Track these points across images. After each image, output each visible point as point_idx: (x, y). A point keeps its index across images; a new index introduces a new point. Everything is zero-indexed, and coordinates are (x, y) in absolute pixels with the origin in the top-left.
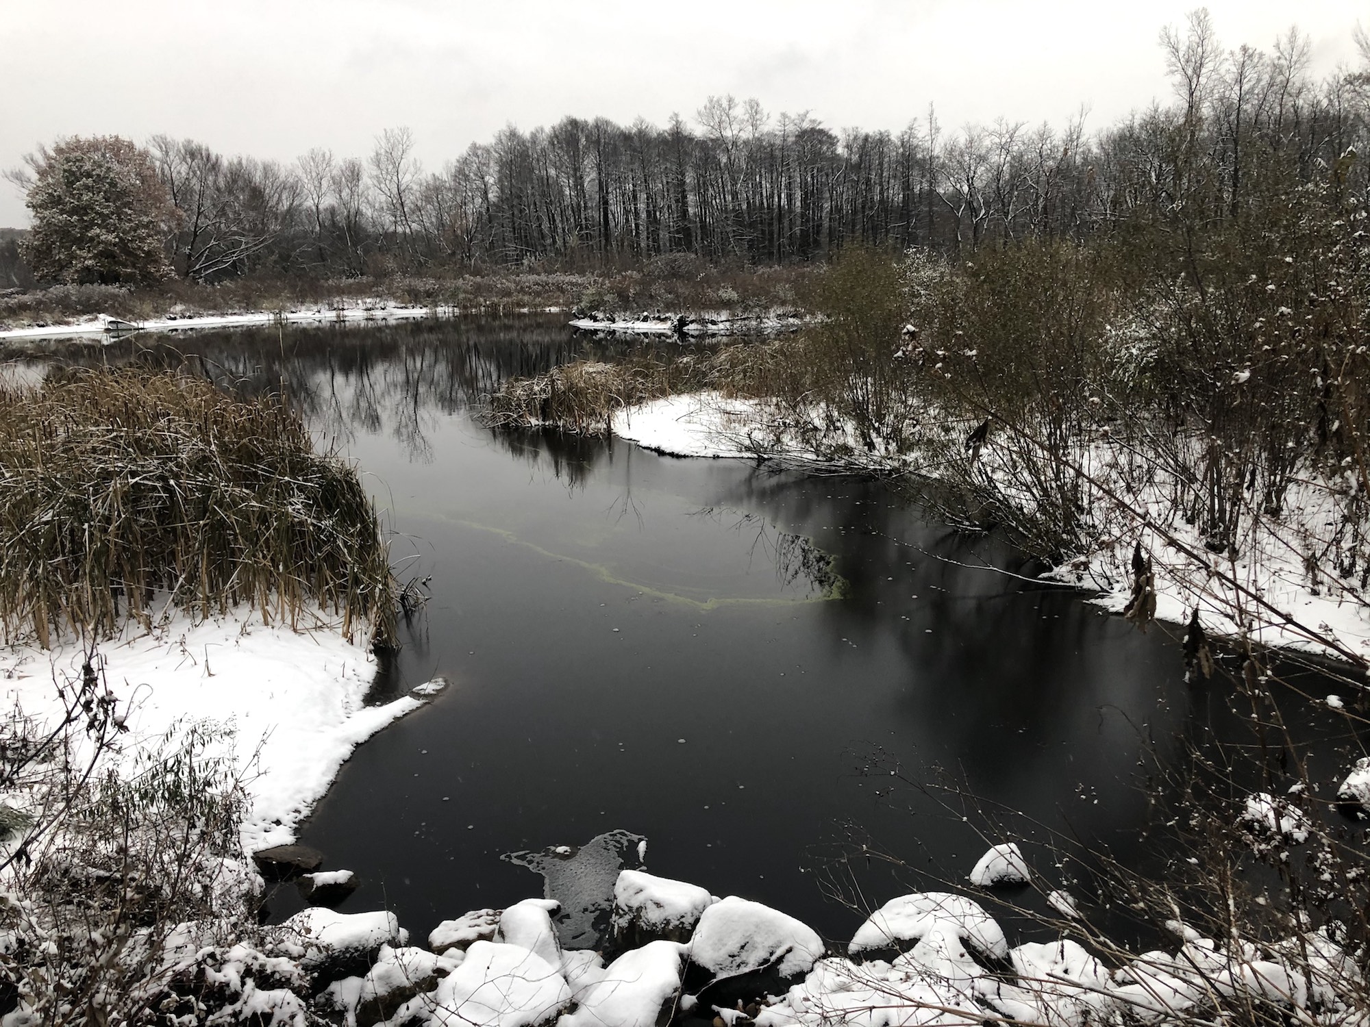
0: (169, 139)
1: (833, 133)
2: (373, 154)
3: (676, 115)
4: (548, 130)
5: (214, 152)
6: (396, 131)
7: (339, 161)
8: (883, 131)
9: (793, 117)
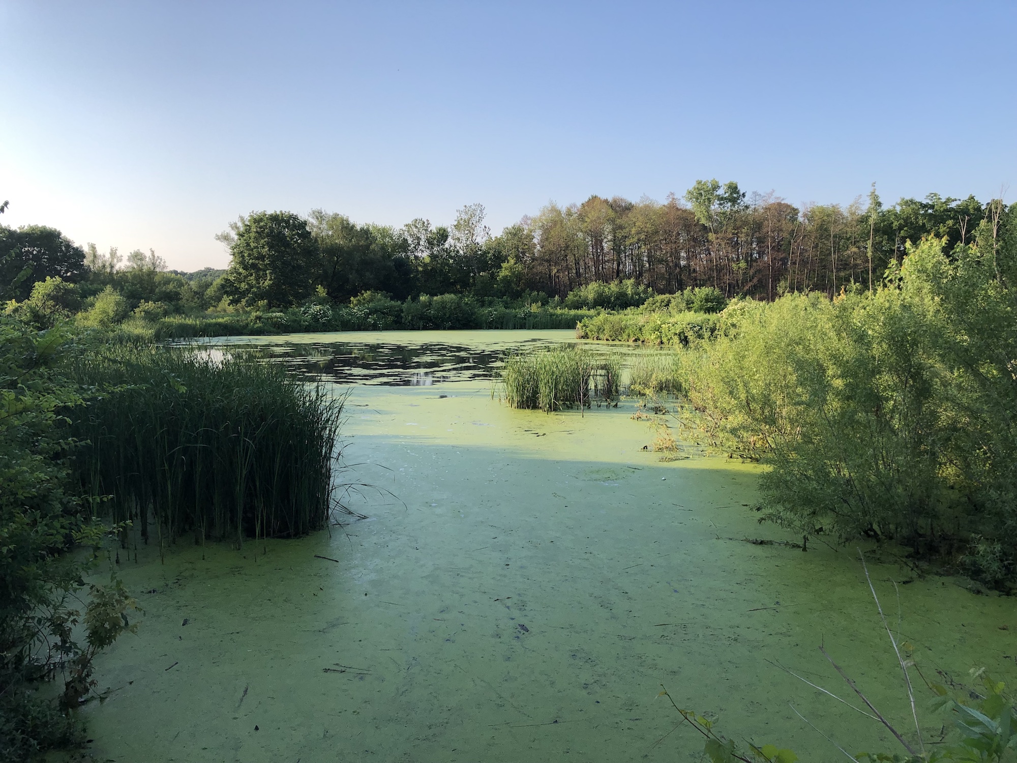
0: (324, 213)
1: (795, 206)
2: (456, 223)
3: (672, 194)
4: (579, 205)
5: (352, 221)
6: (473, 207)
7: (433, 228)
8: (834, 204)
9: (762, 194)
